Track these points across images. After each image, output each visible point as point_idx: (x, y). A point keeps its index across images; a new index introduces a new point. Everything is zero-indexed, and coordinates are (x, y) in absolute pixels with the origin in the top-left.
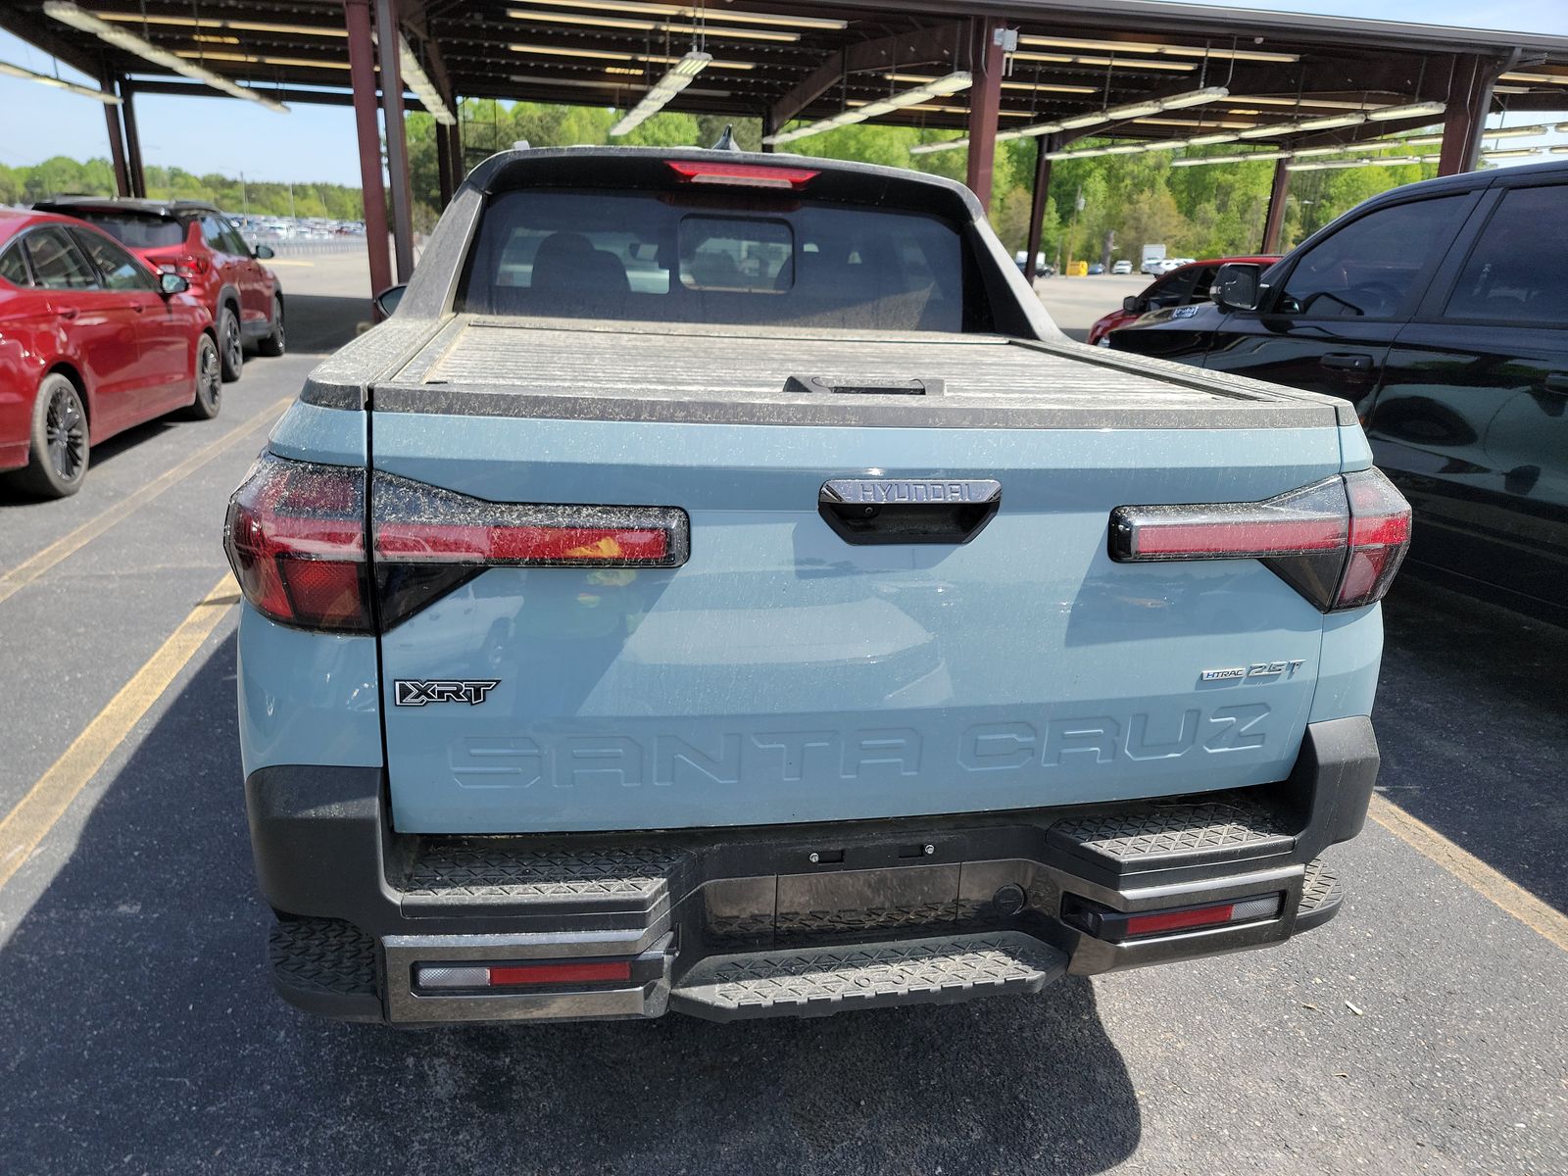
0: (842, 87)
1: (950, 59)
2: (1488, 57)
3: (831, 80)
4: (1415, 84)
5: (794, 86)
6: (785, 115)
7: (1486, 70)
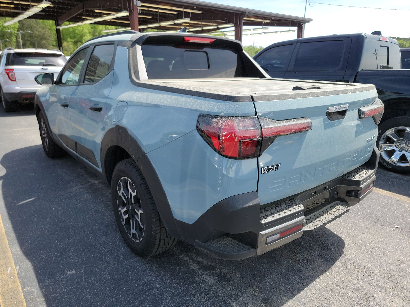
0: (84, 13)
1: (121, 7)
2: (241, 13)
3: (79, 11)
4: (227, 19)
5: (65, 12)
6: (63, 20)
7: (241, 16)
